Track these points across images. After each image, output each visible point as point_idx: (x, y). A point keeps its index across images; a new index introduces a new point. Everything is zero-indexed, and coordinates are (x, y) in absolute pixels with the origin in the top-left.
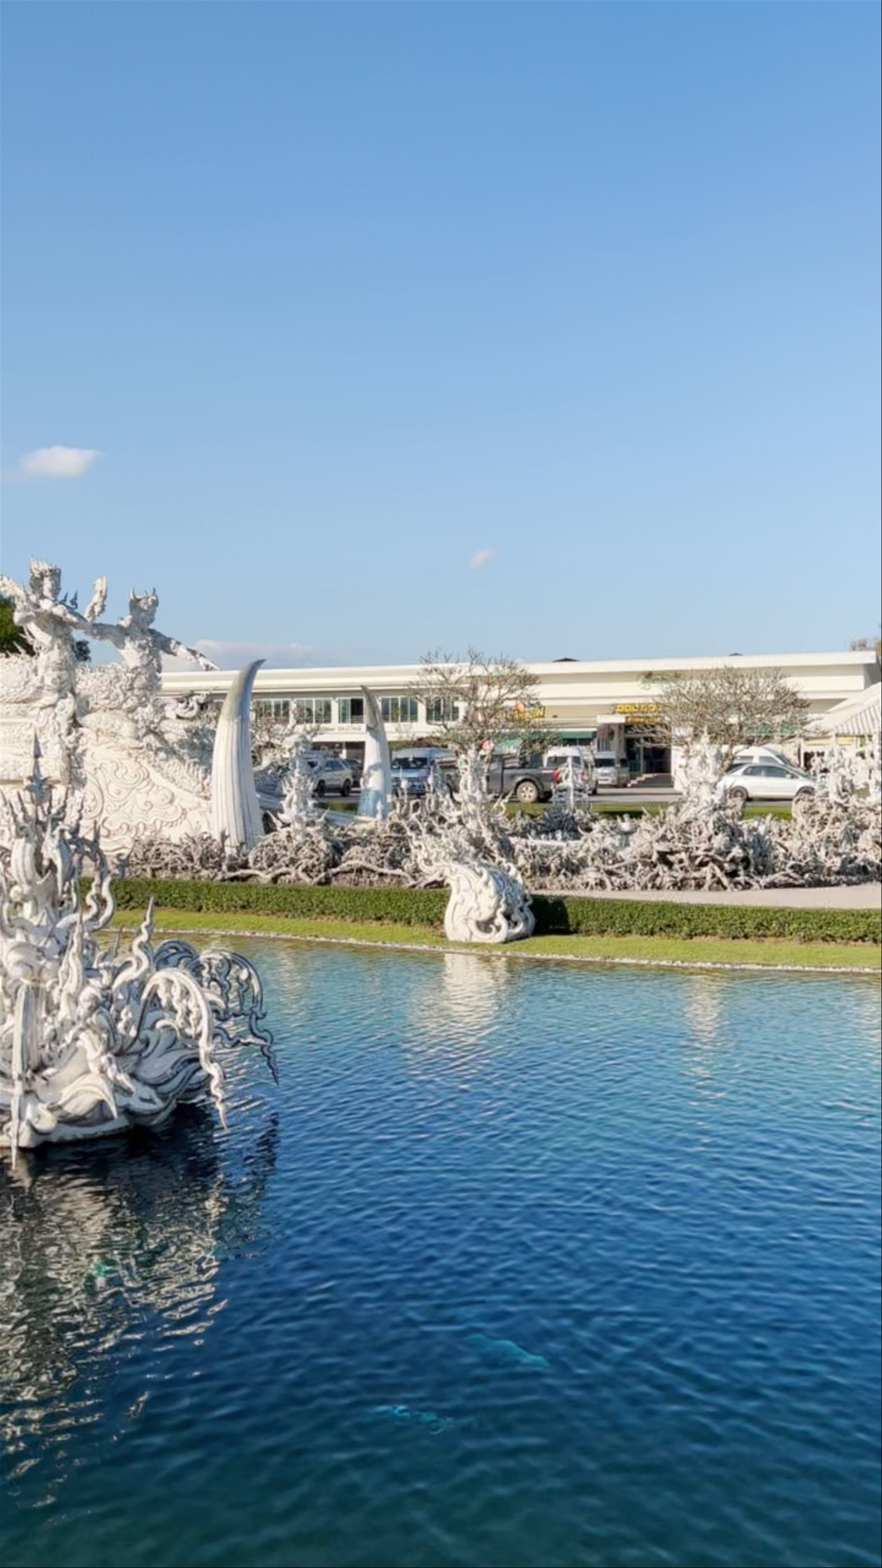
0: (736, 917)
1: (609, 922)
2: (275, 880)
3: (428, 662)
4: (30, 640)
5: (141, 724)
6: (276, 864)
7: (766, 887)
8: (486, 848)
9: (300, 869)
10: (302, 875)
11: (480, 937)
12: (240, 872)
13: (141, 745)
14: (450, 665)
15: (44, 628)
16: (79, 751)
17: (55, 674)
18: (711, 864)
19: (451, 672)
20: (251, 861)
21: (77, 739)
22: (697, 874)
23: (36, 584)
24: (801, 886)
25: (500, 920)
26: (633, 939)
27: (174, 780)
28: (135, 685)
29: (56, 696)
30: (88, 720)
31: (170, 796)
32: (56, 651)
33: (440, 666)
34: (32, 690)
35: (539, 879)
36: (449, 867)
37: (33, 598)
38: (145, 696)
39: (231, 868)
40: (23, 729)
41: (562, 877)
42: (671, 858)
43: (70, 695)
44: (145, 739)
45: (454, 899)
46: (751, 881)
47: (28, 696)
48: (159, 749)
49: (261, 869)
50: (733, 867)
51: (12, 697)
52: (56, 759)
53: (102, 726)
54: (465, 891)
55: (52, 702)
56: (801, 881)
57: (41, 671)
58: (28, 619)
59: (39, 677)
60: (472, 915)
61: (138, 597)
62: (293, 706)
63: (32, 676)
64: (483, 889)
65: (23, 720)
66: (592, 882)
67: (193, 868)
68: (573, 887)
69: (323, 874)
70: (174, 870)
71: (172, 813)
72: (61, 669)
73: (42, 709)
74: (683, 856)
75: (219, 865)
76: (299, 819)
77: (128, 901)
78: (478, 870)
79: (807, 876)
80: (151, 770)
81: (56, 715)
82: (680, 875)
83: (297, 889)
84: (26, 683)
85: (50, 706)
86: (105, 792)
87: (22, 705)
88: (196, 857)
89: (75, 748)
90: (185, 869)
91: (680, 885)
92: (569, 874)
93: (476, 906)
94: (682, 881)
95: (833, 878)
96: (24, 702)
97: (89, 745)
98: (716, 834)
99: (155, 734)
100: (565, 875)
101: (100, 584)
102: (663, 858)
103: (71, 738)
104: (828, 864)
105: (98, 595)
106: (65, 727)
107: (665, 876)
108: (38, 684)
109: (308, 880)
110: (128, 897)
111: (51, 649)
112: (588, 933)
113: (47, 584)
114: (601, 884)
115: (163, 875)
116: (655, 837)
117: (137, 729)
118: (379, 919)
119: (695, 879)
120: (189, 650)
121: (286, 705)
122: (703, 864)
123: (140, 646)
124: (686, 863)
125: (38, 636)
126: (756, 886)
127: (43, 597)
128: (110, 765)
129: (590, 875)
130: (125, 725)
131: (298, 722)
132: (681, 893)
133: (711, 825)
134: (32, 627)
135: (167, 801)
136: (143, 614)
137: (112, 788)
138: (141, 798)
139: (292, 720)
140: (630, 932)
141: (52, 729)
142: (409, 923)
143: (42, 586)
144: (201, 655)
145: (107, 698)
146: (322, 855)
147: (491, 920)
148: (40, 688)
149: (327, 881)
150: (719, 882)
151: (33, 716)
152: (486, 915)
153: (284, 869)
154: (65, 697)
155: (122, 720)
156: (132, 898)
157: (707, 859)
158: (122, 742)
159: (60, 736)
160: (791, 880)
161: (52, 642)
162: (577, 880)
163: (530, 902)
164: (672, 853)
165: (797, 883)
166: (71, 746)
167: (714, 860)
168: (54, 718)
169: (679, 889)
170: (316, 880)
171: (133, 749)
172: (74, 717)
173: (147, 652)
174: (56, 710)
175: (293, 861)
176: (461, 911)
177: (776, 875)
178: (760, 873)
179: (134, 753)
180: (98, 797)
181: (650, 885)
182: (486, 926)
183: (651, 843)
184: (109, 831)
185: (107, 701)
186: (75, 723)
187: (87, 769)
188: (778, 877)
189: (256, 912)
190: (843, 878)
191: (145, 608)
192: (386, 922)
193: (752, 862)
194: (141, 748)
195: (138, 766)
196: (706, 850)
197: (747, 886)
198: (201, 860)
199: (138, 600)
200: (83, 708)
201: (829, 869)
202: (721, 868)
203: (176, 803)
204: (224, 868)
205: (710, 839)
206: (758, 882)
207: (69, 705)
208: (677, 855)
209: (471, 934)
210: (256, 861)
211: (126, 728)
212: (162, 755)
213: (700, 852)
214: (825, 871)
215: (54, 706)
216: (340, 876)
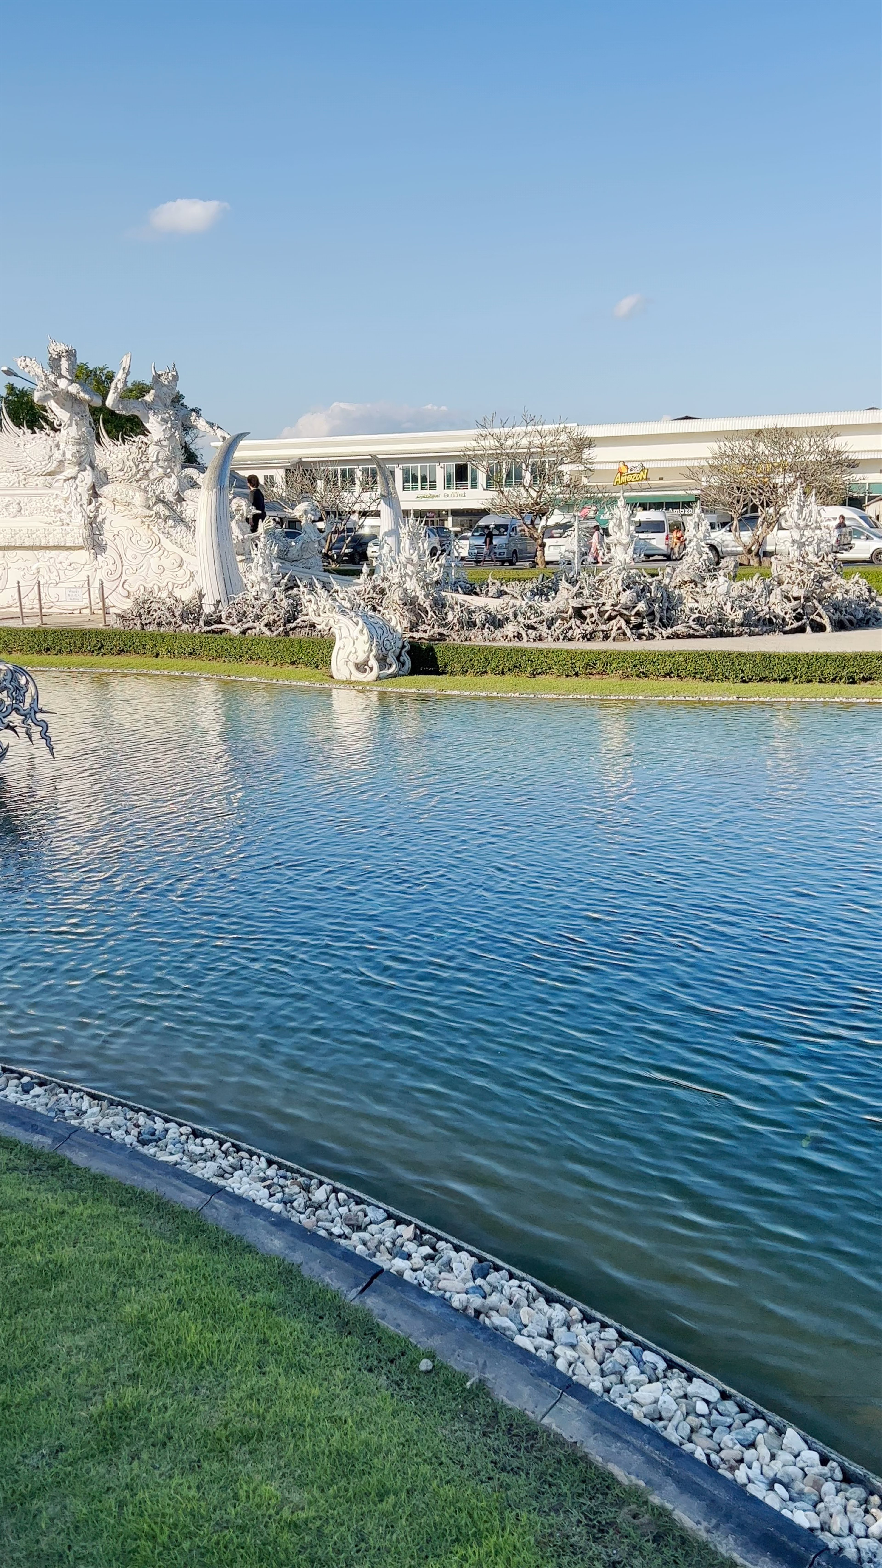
0: (569, 659)
1: (469, 664)
2: (244, 632)
3: (484, 427)
4: (51, 417)
5: (150, 494)
6: (244, 620)
7: (668, 638)
8: (419, 604)
9: (263, 624)
10: (264, 629)
11: (357, 676)
12: (215, 627)
13: (152, 513)
14: (506, 430)
15: (63, 406)
16: (99, 519)
17: (76, 448)
18: (619, 617)
19: (507, 437)
20: (224, 617)
21: (97, 509)
22: (604, 627)
23: (54, 364)
24: (704, 636)
25: (373, 663)
26: (490, 678)
27: (182, 546)
28: (160, 458)
29: (77, 468)
30: (105, 490)
31: (179, 561)
32: (74, 427)
33: (496, 431)
34: (55, 464)
35: (465, 633)
36: (333, 617)
37: (52, 378)
38: (170, 467)
39: (207, 623)
40: (51, 500)
41: (486, 631)
42: (584, 612)
43: (88, 468)
44: (154, 508)
45: (338, 644)
46: (654, 633)
47: (52, 469)
48: (166, 518)
49: (233, 625)
50: (639, 620)
51: (38, 471)
52: (79, 527)
53: (117, 496)
54: (346, 638)
55: (73, 475)
56: (703, 632)
57: (62, 446)
58: (46, 398)
59: (61, 452)
60: (351, 657)
61: (160, 373)
62: (359, 474)
63: (55, 450)
64: (359, 636)
65: (50, 491)
66: (511, 635)
67: (176, 623)
68: (494, 639)
69: (281, 629)
70: (159, 624)
71: (182, 576)
72: (79, 444)
73: (65, 481)
74: (593, 610)
75: (196, 620)
76: (265, 580)
77: (100, 649)
78: (355, 620)
79: (707, 628)
80: (161, 536)
81: (77, 486)
82: (589, 628)
83: (259, 640)
84: (50, 457)
85: (71, 478)
86: (123, 556)
87: (48, 477)
88: (177, 614)
89: (96, 517)
90: (169, 623)
91: (589, 637)
92: (492, 628)
93: (353, 651)
94: (591, 634)
95: (735, 630)
96: (50, 474)
97: (107, 514)
98: (624, 590)
99: (164, 502)
100: (489, 628)
101: (126, 361)
102: (578, 613)
103: (92, 507)
104: (731, 617)
105: (121, 372)
106: (85, 497)
107: (578, 629)
108: (60, 458)
109: (268, 633)
110: (99, 645)
111: (70, 425)
112: (453, 674)
113: (64, 364)
114: (519, 636)
115: (150, 629)
116: (571, 594)
117: (148, 499)
118: (293, 663)
119: (603, 631)
120: (207, 422)
121: (352, 472)
122: (610, 618)
123: (163, 420)
124: (596, 617)
125: (58, 412)
126: (659, 637)
127: (60, 376)
128: (126, 532)
129: (510, 629)
130: (137, 494)
131: (364, 490)
132: (589, 643)
133: (620, 582)
134: (52, 404)
135: (176, 565)
136: (165, 389)
137: (129, 553)
138: (154, 561)
139: (357, 488)
140: (486, 672)
141: (74, 499)
142: (317, 667)
143: (60, 366)
144: (218, 427)
145: (121, 470)
146: (283, 611)
147: (366, 663)
148: (61, 462)
149: (287, 634)
150: (624, 634)
151: (57, 488)
152: (361, 657)
153: (250, 624)
154: (85, 470)
155: (134, 490)
156: (102, 646)
157: (614, 613)
158: (135, 511)
159: (81, 505)
160: (691, 632)
161: (71, 419)
162: (498, 633)
163: (408, 647)
164: (585, 608)
165: (697, 634)
166: (92, 515)
167: (621, 615)
168: (75, 489)
169: (588, 640)
170: (275, 633)
171: (145, 517)
172: (93, 487)
173: (169, 425)
174: (77, 481)
175: (258, 617)
176: (343, 655)
177: (679, 627)
178: (665, 626)
179: (147, 521)
180: (118, 562)
181: (561, 637)
182: (361, 667)
183: (567, 599)
184: (129, 593)
185: (122, 473)
186: (95, 494)
187: (107, 537)
188: (680, 628)
189: (201, 659)
190: (747, 629)
191: (166, 383)
192: (299, 666)
193: (658, 616)
194: (151, 516)
195: (150, 532)
196: (612, 605)
197: (651, 637)
198: (182, 616)
199: (160, 376)
200: (102, 479)
201: (733, 621)
202: (628, 622)
203: (184, 567)
204: (201, 623)
205: (618, 594)
206: (661, 633)
207: (88, 477)
208: (589, 610)
209: (351, 673)
210: (229, 616)
211: (138, 498)
212: (171, 522)
213: (607, 607)
214: (729, 623)
215: (75, 478)
216: (298, 630)
